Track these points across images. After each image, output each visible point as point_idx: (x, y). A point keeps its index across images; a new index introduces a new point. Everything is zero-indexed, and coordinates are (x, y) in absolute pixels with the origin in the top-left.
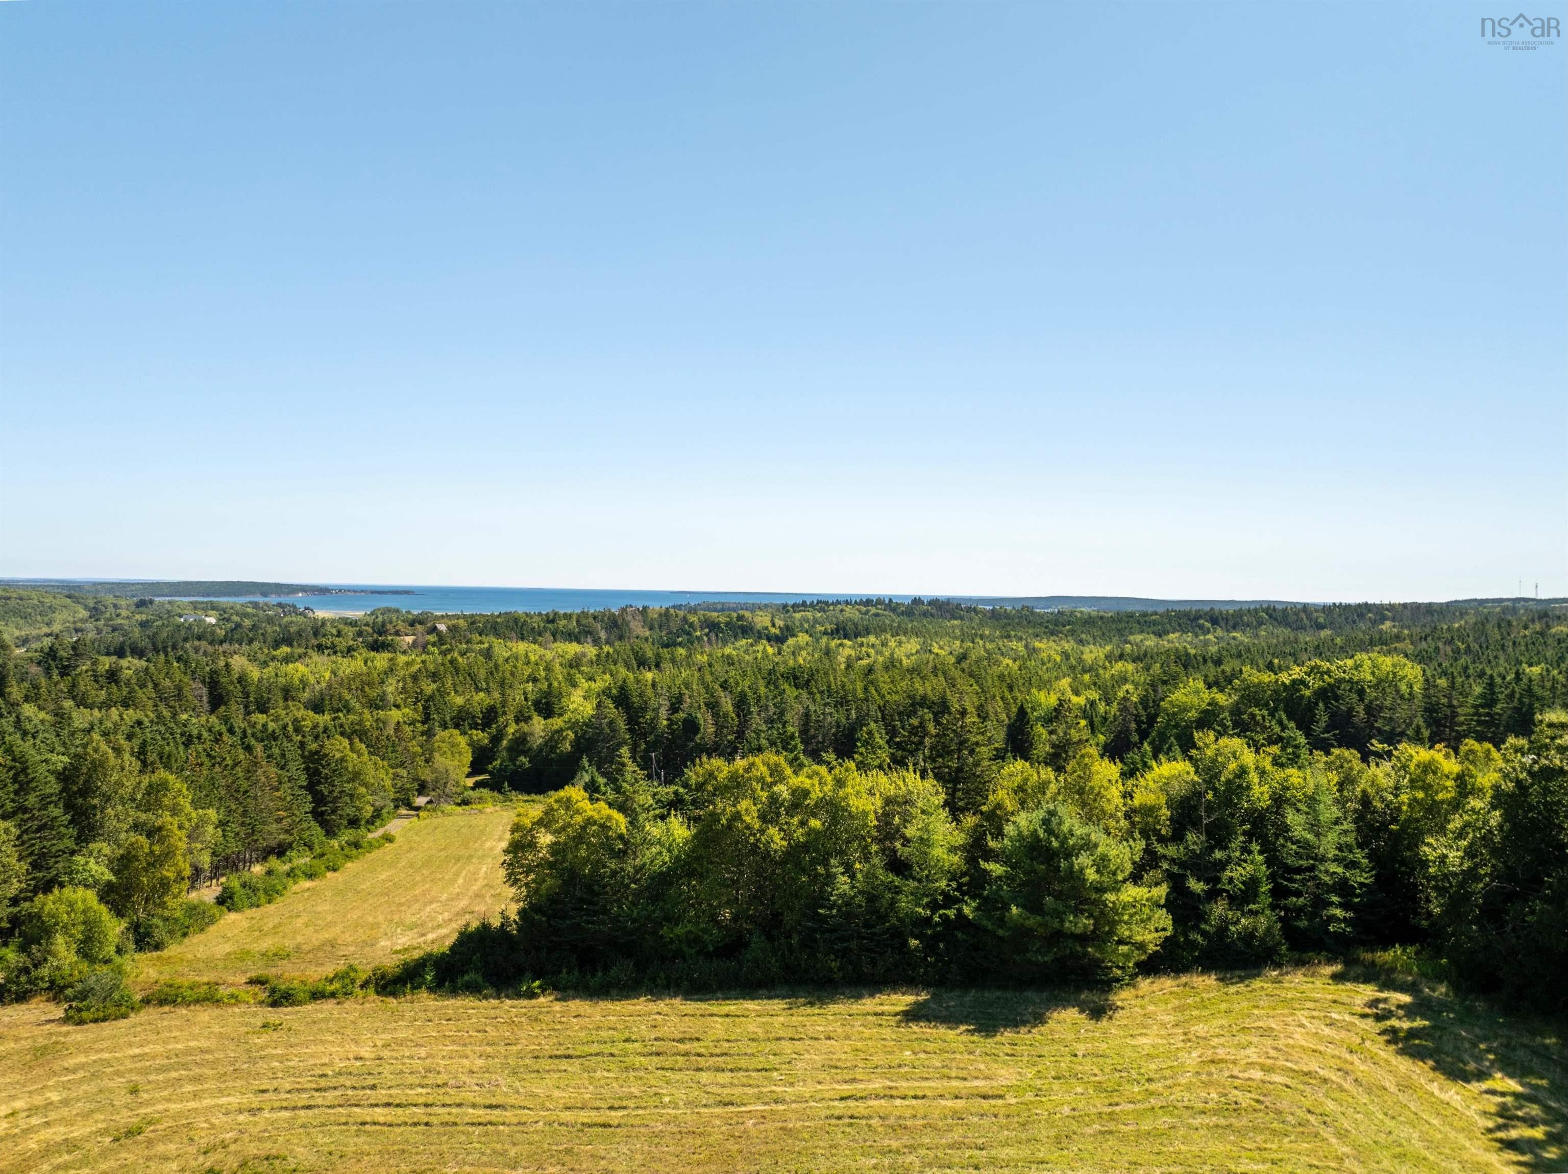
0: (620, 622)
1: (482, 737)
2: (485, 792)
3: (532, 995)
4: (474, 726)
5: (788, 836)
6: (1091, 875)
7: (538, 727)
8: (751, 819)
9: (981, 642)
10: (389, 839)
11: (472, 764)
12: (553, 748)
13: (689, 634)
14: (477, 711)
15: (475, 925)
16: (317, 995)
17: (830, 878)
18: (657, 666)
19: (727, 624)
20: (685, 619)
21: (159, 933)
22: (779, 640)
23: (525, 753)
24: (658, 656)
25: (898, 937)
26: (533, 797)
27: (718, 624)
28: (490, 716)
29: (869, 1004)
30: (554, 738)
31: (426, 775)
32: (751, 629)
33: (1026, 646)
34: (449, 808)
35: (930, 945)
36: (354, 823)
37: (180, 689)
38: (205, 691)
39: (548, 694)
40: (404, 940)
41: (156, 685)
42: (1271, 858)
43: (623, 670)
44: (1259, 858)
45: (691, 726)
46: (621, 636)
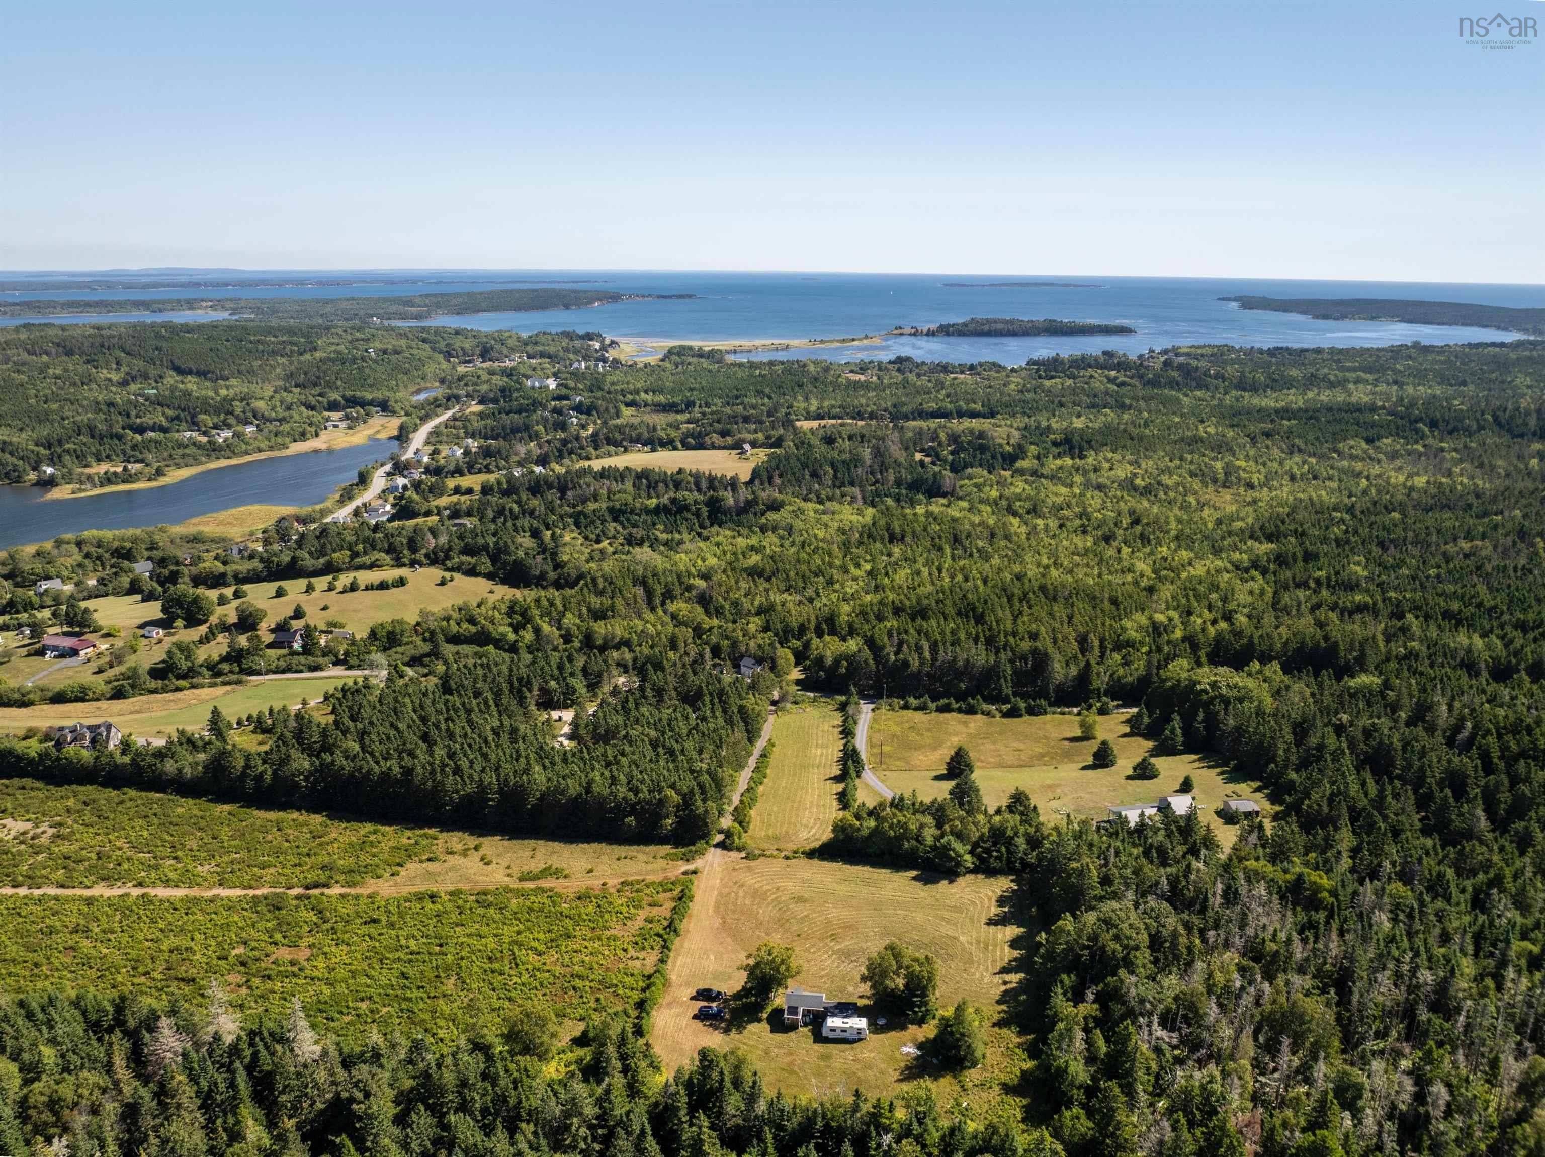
3: (837, 862)
4: (793, 638)
5: (895, 832)
6: (954, 855)
7: (829, 652)
8: (887, 826)
10: (772, 744)
11: (795, 663)
12: (837, 668)
15: (824, 842)
16: (794, 857)
17: (903, 844)
23: (822, 668)
24: (903, 529)
25: (917, 859)
26: (827, 699)
29: (906, 874)
30: (836, 661)
34: (788, 705)
35: (922, 862)
36: (757, 731)
37: (634, 597)
38: (643, 589)
40: (805, 834)
42: (1009, 851)
43: (878, 545)
44: (1003, 849)
45: (906, 664)
46: (883, 463)
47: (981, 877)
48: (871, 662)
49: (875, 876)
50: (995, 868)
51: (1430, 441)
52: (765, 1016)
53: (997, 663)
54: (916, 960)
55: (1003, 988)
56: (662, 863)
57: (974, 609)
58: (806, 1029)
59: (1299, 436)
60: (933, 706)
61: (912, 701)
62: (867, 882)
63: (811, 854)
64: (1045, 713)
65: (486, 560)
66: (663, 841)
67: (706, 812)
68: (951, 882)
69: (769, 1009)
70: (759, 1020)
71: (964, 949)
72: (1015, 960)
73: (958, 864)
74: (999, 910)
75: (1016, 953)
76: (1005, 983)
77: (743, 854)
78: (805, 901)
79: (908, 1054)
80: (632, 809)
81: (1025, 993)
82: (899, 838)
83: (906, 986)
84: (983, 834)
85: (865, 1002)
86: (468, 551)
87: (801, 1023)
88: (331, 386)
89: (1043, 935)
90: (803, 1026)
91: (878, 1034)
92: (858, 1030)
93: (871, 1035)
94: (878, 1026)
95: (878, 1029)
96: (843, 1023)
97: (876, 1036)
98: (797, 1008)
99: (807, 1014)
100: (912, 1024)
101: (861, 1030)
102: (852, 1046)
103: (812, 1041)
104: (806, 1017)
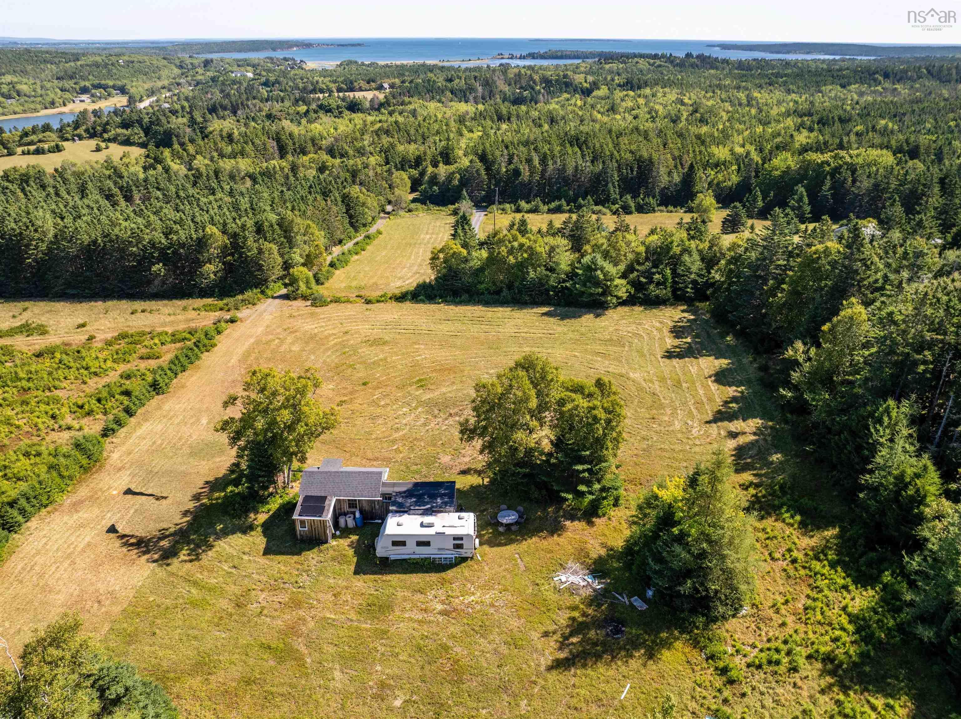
0: (490, 81)
1: (415, 172)
2: (419, 204)
3: (439, 303)
4: (411, 167)
5: (516, 259)
6: (601, 277)
7: (443, 170)
8: (504, 254)
9: (719, 92)
10: (380, 233)
11: (411, 188)
12: (450, 181)
13: (533, 89)
14: (412, 157)
15: (421, 282)
16: (378, 301)
17: (528, 273)
18: (509, 119)
19: (557, 81)
20: (531, 78)
21: (322, 280)
22: (587, 92)
23: (436, 184)
24: (509, 113)
25: (548, 291)
26: (441, 208)
27: (551, 81)
28: (418, 161)
29: (535, 310)
30: (450, 177)
31: (393, 198)
32: (571, 84)
33: (747, 96)
34: (402, 213)
35: (556, 294)
36: (364, 225)
37: (264, 144)
38: (275, 144)
39: (447, 148)
40: (399, 283)
41: (253, 143)
42: (674, 272)
43: (489, 123)
44: (668, 272)
45: (517, 173)
46: (491, 91)
47: (638, 309)
48: (483, 172)
49: (490, 314)
50: (657, 297)
51: (887, 85)
52: (262, 518)
53: (604, 171)
55: (732, 444)
56: (192, 314)
57: (578, 140)
58: (344, 543)
59: (792, 84)
60: (546, 208)
61: (523, 204)
62: (480, 320)
63: (401, 298)
64: (654, 211)
65: (137, 130)
66: (204, 293)
67: (260, 251)
68: (597, 316)
69: (274, 505)
70: (247, 529)
71: (640, 389)
72: (734, 399)
73: (606, 291)
74: (677, 342)
75: (732, 391)
76: (733, 435)
77: (309, 303)
78: (385, 343)
80: (164, 258)
81: (778, 449)
82: (521, 266)
84: (638, 254)
85: (474, 480)
86: (125, 125)
87: (330, 530)
88: (84, 78)
89: (799, 345)
90: (334, 536)
91: (500, 545)
92: (455, 539)
93: (486, 548)
94: (501, 529)
95: (501, 534)
96: (422, 525)
97: (495, 549)
98: (323, 499)
99: (346, 508)
100: (572, 518)
101: (461, 539)
102: (443, 574)
103: (352, 568)
104: (345, 514)
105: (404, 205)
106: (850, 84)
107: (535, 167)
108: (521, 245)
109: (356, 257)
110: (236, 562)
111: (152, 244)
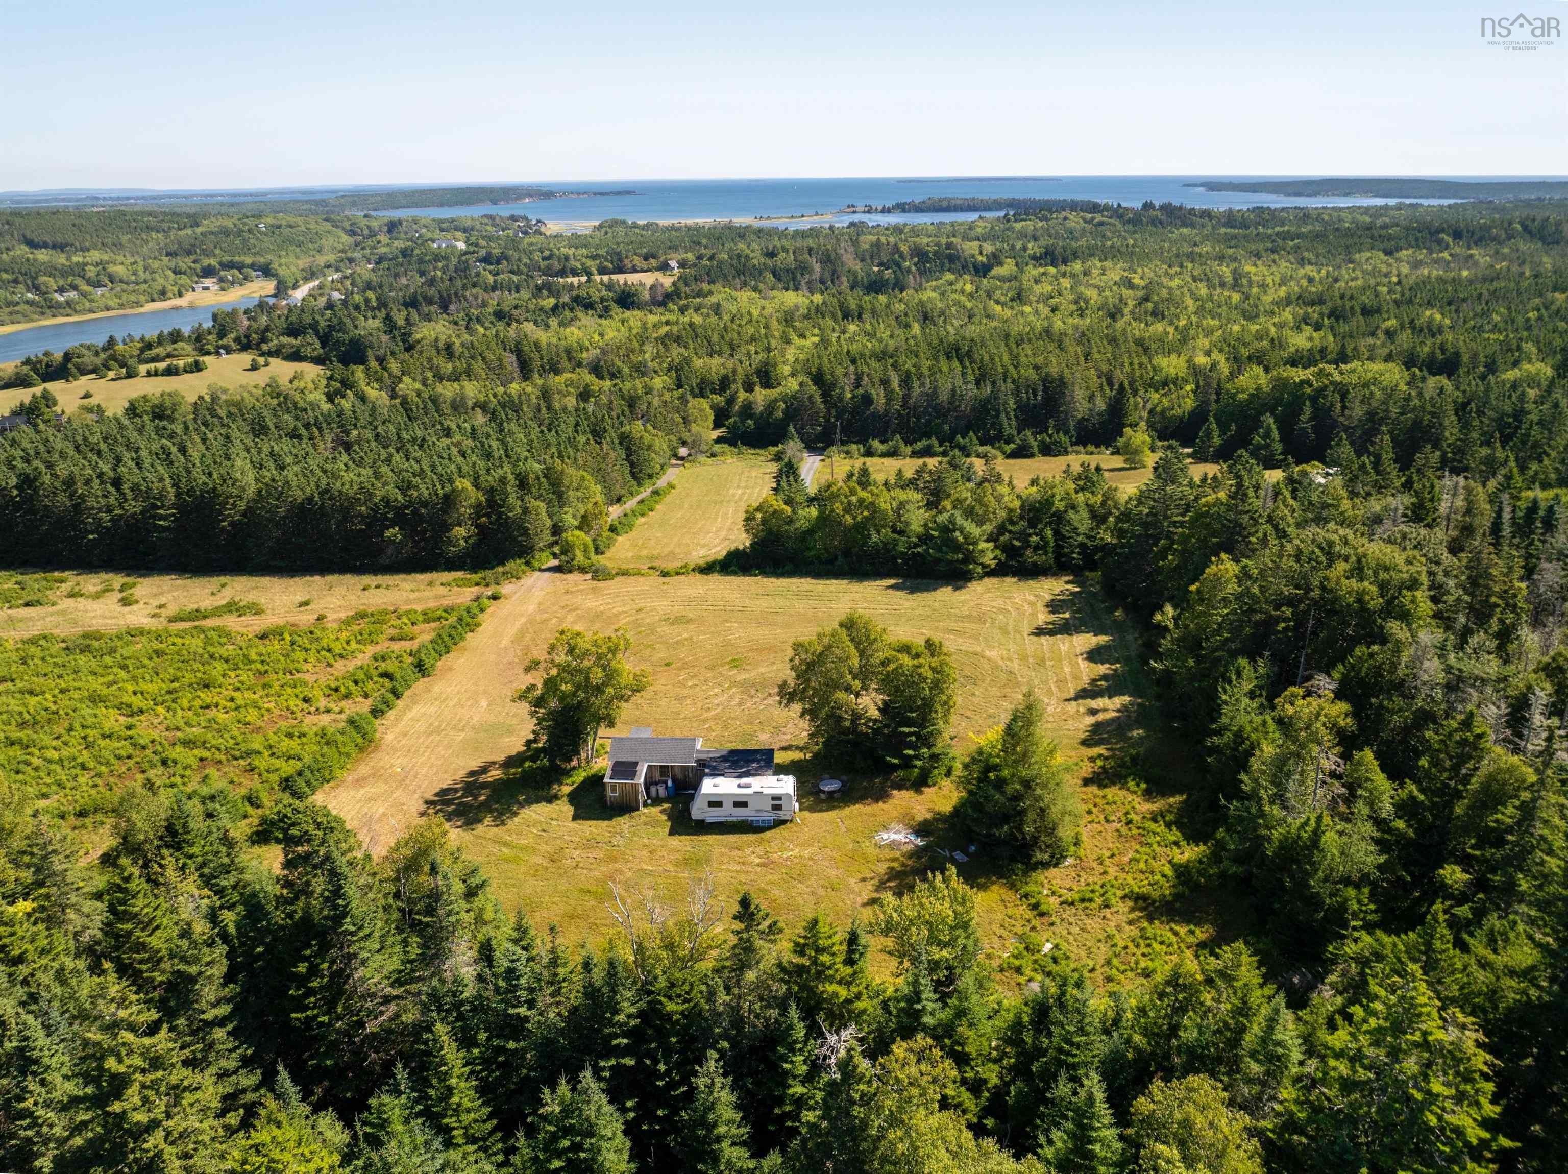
0: (833, 256)
1: (719, 399)
2: (726, 447)
3: (756, 576)
4: (713, 391)
5: (854, 518)
6: (961, 539)
7: (761, 396)
8: (840, 511)
9: (1190, 266)
10: (671, 486)
11: (715, 422)
12: (771, 413)
13: (898, 265)
14: (715, 377)
15: (733, 549)
16: (678, 574)
17: (869, 536)
18: (860, 316)
19: (936, 253)
20: (896, 249)
21: (602, 547)
22: (982, 270)
23: (751, 416)
24: (860, 307)
25: (895, 558)
26: (758, 451)
27: (926, 253)
28: (724, 383)
29: (878, 583)
30: (771, 407)
31: (688, 438)
32: (959, 258)
33: (1232, 271)
34: (702, 458)
35: (906, 562)
36: (650, 476)
37: (500, 360)
38: (514, 358)
39: (766, 364)
40: (702, 552)
41: (484, 359)
42: (1057, 533)
43: (829, 322)
44: (1049, 533)
45: (867, 400)
46: (834, 271)
47: (1010, 580)
48: (818, 399)
49: (820, 588)
50: (1035, 564)
51: (1457, 250)
52: (566, 789)
53: (994, 396)
54: (905, 649)
55: (1090, 720)
56: (443, 590)
57: (957, 350)
58: (655, 810)
59: (1308, 250)
60: (909, 450)
61: (876, 444)
62: (808, 595)
63: (707, 569)
64: (1066, 453)
65: (312, 340)
66: (451, 565)
67: (526, 511)
68: (957, 588)
69: (579, 777)
70: (551, 799)
71: (996, 667)
72: (1104, 677)
73: (969, 558)
74: (1052, 618)
75: (1103, 669)
76: (1093, 712)
77: (589, 576)
78: (689, 621)
79: (893, 845)
80: (400, 517)
81: (1139, 724)
82: (861, 528)
83: (885, 709)
84: (1011, 511)
85: (797, 755)
86: (291, 331)
87: (642, 797)
88: (209, 255)
89: (1169, 610)
90: (645, 805)
91: (821, 811)
92: (774, 799)
93: (806, 814)
94: (822, 796)
95: (823, 801)
96: (739, 786)
97: (816, 815)
98: (635, 764)
99: (657, 776)
100: (900, 787)
101: (779, 799)
102: (762, 835)
103: (667, 830)
104: (656, 784)
105: (704, 447)
106: (1399, 249)
107: (893, 391)
108: (861, 501)
109: (642, 520)
110: (545, 827)
111: (386, 501)
